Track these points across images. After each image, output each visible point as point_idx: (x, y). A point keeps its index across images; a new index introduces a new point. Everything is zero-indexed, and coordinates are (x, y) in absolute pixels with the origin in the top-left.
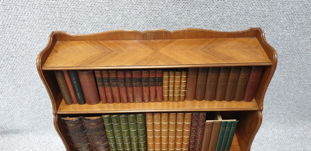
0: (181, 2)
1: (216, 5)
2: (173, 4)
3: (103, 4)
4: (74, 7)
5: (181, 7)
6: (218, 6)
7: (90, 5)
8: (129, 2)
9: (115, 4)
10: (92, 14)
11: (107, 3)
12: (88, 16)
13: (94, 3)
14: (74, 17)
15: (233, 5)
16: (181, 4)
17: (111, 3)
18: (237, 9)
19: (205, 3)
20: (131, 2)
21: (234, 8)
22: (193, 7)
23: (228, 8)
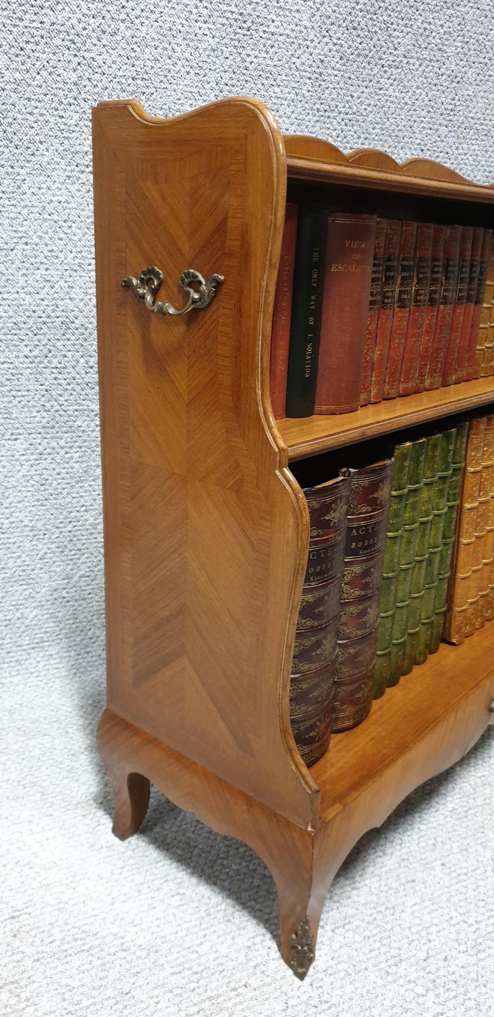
0: (335, 118)
1: (418, 141)
2: (316, 118)
3: (117, 80)
4: (18, 75)
5: (334, 134)
6: (423, 147)
7: (74, 77)
8: (196, 90)
9: (153, 90)
10: (76, 117)
11: (130, 81)
12: (60, 121)
13: (87, 75)
14: (10, 120)
15: (457, 148)
16: (335, 122)
17: (142, 83)
18: (465, 164)
19: (393, 131)
20: (203, 91)
21: (460, 157)
22: (366, 139)
23: (446, 156)
